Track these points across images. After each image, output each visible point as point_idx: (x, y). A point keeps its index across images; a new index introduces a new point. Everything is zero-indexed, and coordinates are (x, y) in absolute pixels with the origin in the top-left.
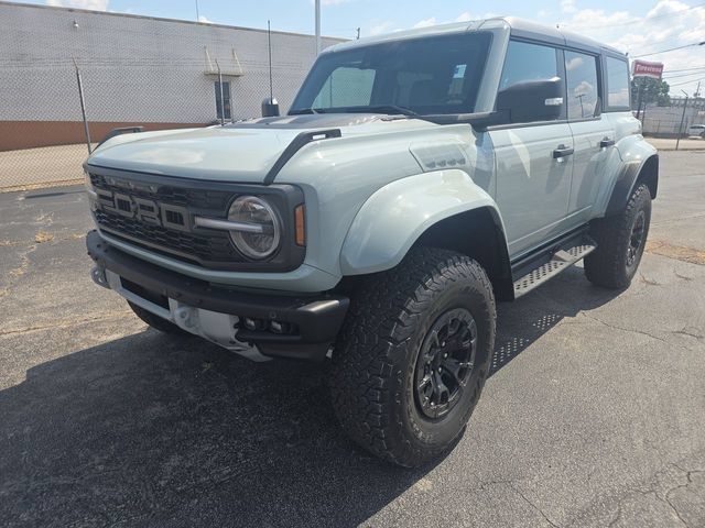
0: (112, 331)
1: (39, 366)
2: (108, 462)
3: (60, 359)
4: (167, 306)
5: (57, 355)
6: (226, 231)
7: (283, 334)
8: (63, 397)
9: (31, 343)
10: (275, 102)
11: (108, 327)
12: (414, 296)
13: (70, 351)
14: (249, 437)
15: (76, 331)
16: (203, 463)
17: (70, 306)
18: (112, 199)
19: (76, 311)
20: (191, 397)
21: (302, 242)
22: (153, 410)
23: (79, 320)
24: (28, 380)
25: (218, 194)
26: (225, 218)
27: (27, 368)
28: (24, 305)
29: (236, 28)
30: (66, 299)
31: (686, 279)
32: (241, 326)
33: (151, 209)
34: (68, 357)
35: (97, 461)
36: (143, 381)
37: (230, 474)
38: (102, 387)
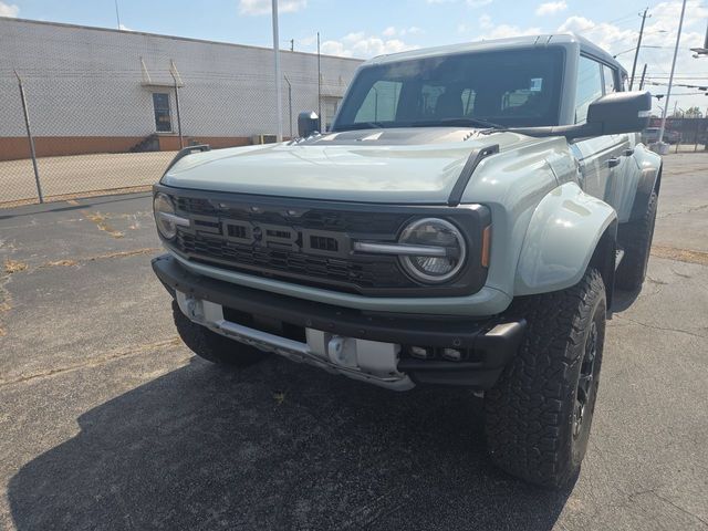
0: (152, 367)
1: (88, 413)
2: (230, 516)
3: (108, 403)
4: (302, 339)
5: (102, 399)
6: (396, 255)
7: (461, 362)
8: (136, 446)
9: (65, 388)
10: (314, 116)
11: (145, 363)
12: (578, 313)
13: (116, 393)
14: (368, 471)
15: (110, 370)
16: (336, 505)
17: (89, 342)
18: (219, 225)
19: (99, 347)
20: (281, 433)
21: (485, 265)
22: (248, 451)
23: (107, 356)
24: (84, 430)
25: (389, 217)
26: (395, 242)
27: (75, 417)
28: (33, 344)
29: (174, 38)
30: (79, 335)
31: (686, 277)
32: (403, 355)
33: (286, 235)
34: (117, 400)
35: (216, 515)
36: (219, 420)
37: (371, 514)
38: (174, 432)
